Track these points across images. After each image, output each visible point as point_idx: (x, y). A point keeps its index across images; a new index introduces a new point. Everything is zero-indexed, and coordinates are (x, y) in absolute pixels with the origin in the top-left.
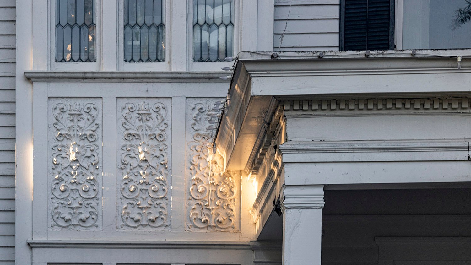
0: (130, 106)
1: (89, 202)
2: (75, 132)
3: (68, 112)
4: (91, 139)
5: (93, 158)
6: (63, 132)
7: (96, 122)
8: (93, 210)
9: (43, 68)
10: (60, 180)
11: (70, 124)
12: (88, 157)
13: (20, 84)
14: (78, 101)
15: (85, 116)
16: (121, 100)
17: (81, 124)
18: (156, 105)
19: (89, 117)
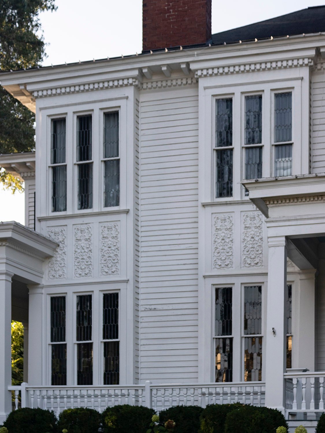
0: (246, 215)
1: (229, 257)
2: (223, 228)
3: (220, 219)
4: (230, 230)
5: (231, 238)
6: (218, 228)
7: (232, 222)
8: (231, 260)
9: (208, 200)
10: (217, 248)
11: (221, 224)
12: (229, 238)
13: (200, 208)
14: (224, 214)
15: (227, 220)
16: (243, 212)
17: (226, 224)
18: (258, 214)
19: (229, 221)
